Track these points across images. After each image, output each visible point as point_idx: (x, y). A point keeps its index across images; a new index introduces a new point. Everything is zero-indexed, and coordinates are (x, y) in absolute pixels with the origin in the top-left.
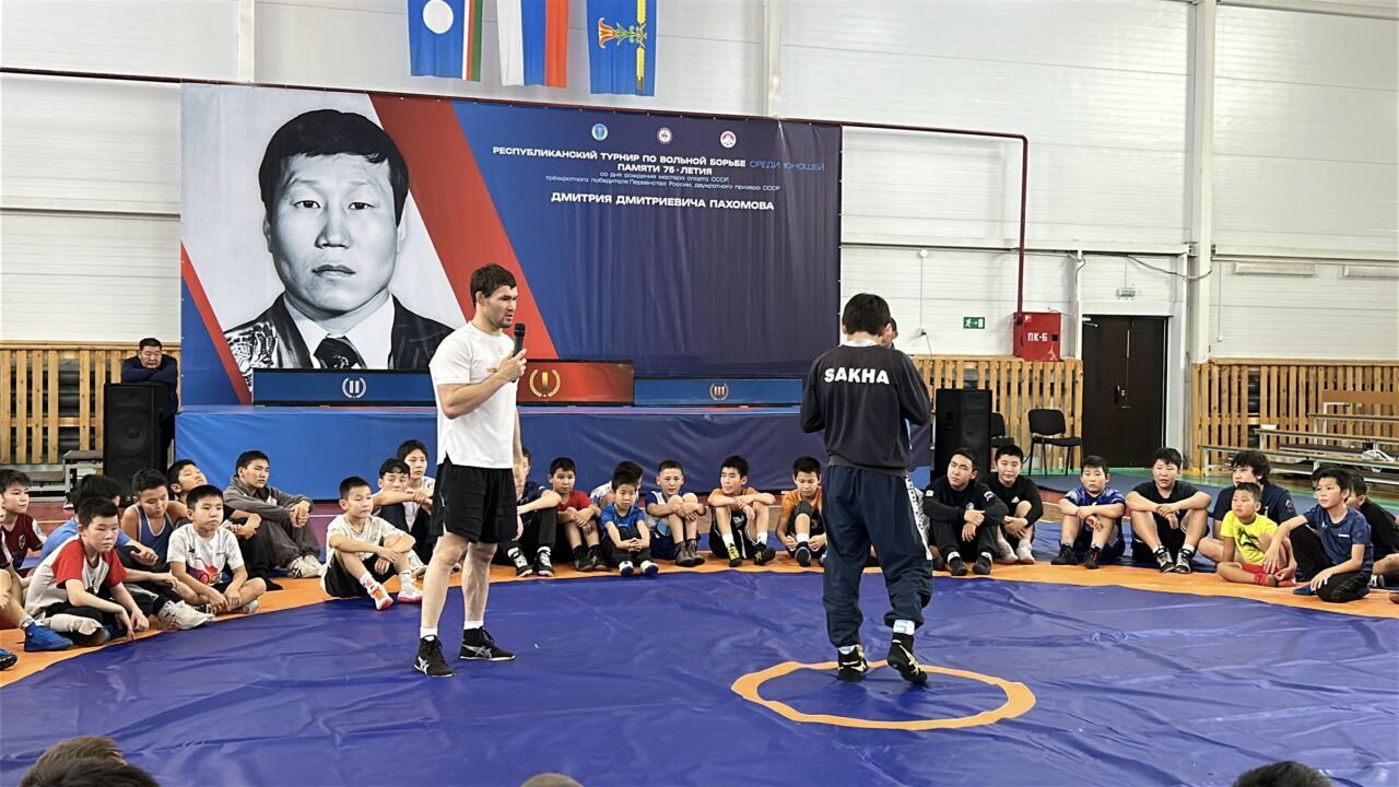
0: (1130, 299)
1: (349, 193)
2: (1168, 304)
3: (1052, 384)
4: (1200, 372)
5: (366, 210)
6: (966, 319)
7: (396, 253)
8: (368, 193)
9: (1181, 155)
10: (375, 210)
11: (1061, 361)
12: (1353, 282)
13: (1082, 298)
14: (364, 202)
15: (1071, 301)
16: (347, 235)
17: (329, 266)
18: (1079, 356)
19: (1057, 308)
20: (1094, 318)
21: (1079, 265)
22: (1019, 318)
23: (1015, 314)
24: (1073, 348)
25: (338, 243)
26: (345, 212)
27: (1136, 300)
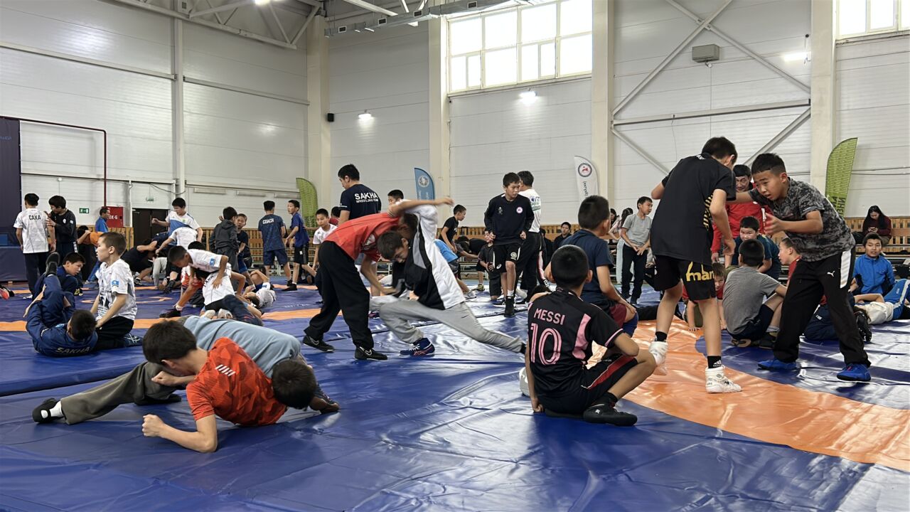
0: (152, 202)
6: (80, 209)
9: (171, 143)
11: (124, 227)
12: (241, 197)
13: (132, 201)
15: (127, 202)
18: (131, 226)
19: (121, 205)
20: (137, 210)
21: (130, 187)
24: (129, 222)
27: (155, 202)
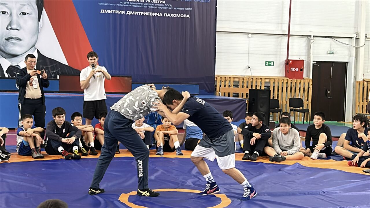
0: (332, 55)
1: (20, 9)
2: (348, 57)
3: (300, 88)
4: (359, 84)
5: (27, 15)
6: (266, 62)
7: (38, 33)
8: (28, 8)
10: (30, 15)
11: (304, 79)
13: (313, 55)
14: (26, 12)
15: (308, 56)
16: (19, 25)
17: (12, 37)
18: (311, 77)
19: (303, 58)
20: (318, 62)
21: (312, 41)
22: (287, 62)
23: (286, 60)
24: (308, 74)
25: (15, 28)
26: (18, 16)
27: (335, 55)
